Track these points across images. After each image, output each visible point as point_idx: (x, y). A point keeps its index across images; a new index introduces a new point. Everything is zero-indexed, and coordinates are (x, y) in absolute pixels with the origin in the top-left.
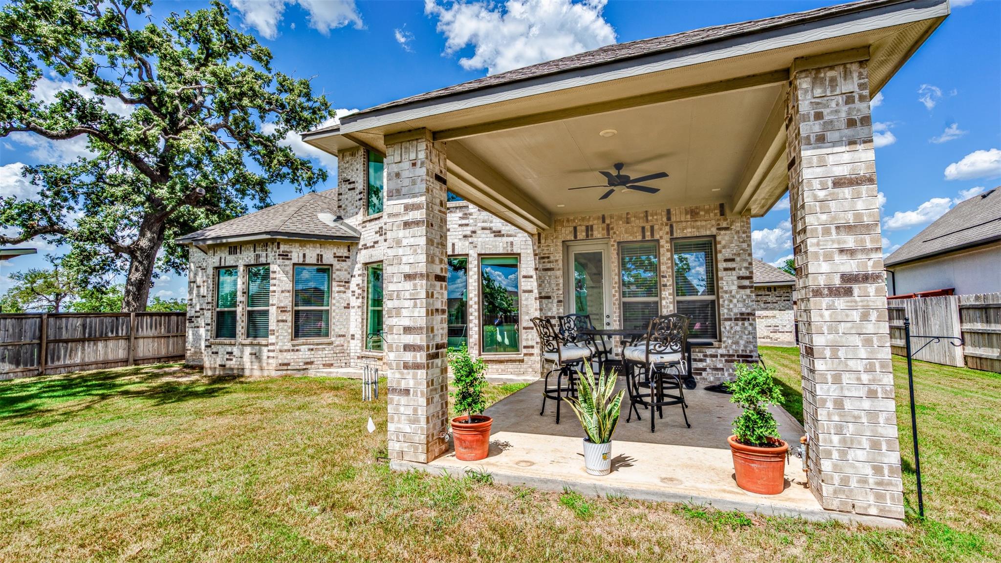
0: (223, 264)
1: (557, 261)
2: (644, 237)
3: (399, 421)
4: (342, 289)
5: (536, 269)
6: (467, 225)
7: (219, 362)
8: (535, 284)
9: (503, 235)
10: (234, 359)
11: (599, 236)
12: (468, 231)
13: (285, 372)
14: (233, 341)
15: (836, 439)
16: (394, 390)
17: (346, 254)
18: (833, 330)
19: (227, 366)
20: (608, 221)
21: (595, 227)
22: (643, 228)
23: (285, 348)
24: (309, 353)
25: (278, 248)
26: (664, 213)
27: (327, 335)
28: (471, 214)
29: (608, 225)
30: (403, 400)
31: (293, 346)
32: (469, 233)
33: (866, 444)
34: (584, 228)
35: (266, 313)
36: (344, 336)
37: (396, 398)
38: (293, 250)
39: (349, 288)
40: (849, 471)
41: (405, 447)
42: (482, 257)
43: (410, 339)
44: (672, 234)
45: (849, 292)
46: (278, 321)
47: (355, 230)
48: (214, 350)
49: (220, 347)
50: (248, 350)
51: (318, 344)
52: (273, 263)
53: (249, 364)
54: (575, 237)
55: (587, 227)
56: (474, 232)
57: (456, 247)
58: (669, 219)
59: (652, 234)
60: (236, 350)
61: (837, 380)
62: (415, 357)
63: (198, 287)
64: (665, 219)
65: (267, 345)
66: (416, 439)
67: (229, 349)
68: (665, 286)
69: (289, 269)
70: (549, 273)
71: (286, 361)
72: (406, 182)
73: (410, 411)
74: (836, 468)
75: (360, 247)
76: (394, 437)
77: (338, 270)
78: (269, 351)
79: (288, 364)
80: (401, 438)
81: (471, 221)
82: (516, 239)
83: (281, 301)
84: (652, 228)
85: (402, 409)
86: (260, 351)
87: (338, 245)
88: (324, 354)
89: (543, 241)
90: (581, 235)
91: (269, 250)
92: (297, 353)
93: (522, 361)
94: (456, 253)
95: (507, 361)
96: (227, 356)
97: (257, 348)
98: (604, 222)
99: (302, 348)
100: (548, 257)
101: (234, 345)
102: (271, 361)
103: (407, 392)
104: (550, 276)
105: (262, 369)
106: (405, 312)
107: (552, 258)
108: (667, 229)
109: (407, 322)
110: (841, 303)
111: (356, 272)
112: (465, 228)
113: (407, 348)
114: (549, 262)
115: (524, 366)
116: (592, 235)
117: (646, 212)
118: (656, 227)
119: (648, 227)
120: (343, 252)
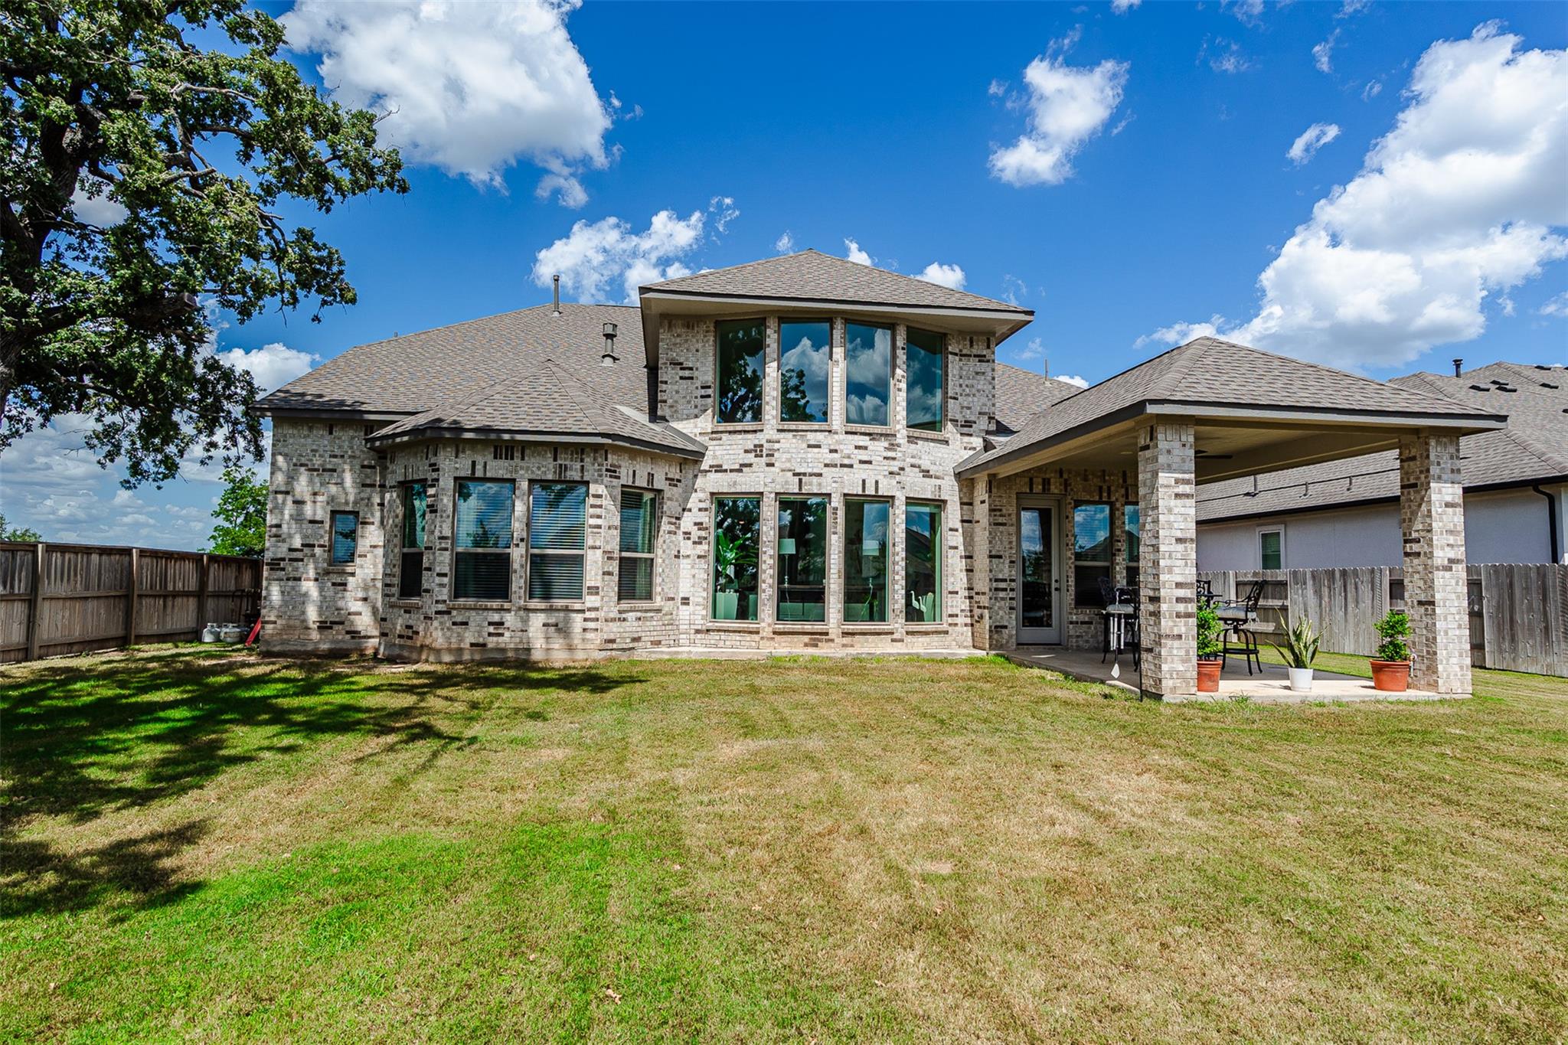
0: (479, 473)
1: (1010, 515)
2: (1101, 497)
3: (1172, 662)
4: (673, 528)
5: (963, 521)
6: (894, 459)
7: (469, 637)
8: (961, 539)
9: (931, 477)
10: (507, 634)
11: (1056, 491)
12: (894, 466)
13: (609, 653)
14: (506, 605)
15: (1445, 652)
16: (1168, 636)
17: (677, 477)
18: (1444, 591)
19: (490, 646)
20: (1065, 476)
21: (1052, 480)
22: (1101, 488)
23: (612, 615)
24: (636, 624)
25: (606, 459)
26: (1120, 475)
27: (649, 596)
28: (899, 445)
29: (1066, 480)
30: (1176, 643)
31: (620, 612)
32: (896, 469)
33: (1457, 654)
34: (1040, 480)
35: (579, 560)
36: (673, 599)
37: (1169, 642)
38: (622, 464)
39: (678, 528)
40: (1450, 670)
41: (1178, 683)
42: (911, 501)
43: (1182, 593)
44: (1127, 498)
45: (1450, 569)
46: (604, 574)
47: (693, 441)
48: (459, 619)
49: (473, 613)
50: (537, 621)
51: (646, 611)
52: (596, 482)
53: (542, 641)
54: (1031, 489)
55: (1044, 480)
56: (902, 469)
57: (880, 486)
58: (1125, 481)
59: (1109, 496)
60: (510, 619)
61: (1446, 619)
62: (1187, 607)
63: (298, 503)
64: (1121, 481)
65: (582, 611)
66: (1188, 675)
67: (496, 617)
68: (1119, 550)
69: (618, 492)
70: (1001, 528)
71: (612, 637)
72: (1177, 459)
73: (1183, 653)
74: (1445, 670)
75: (705, 466)
76: (1168, 676)
77: (669, 499)
78: (585, 620)
79: (613, 641)
80: (1175, 676)
81: (900, 455)
82: (944, 482)
83: (607, 542)
84: (1109, 488)
85: (1175, 652)
86: (567, 621)
87: (669, 461)
88: (651, 628)
89: (994, 490)
90: (1038, 488)
91: (587, 460)
92: (624, 624)
93: (947, 632)
94: (880, 493)
95: (933, 633)
96: (491, 629)
97: (562, 614)
98: (1061, 476)
99: (631, 616)
100: (1000, 510)
101: (509, 610)
102: (590, 635)
103: (1180, 637)
104: (1001, 532)
105: (570, 648)
106: (1176, 570)
107: (1004, 511)
108: (1123, 491)
109: (1179, 579)
110: (1447, 574)
111: (693, 502)
112: (892, 462)
113: (1179, 600)
114: (1001, 516)
115: (949, 638)
116: (1049, 489)
117: (1104, 471)
118: (1113, 488)
119: (1105, 487)
120: (674, 473)
